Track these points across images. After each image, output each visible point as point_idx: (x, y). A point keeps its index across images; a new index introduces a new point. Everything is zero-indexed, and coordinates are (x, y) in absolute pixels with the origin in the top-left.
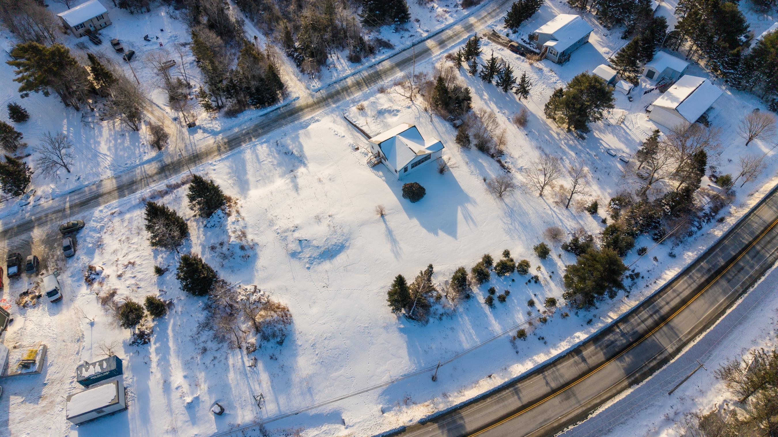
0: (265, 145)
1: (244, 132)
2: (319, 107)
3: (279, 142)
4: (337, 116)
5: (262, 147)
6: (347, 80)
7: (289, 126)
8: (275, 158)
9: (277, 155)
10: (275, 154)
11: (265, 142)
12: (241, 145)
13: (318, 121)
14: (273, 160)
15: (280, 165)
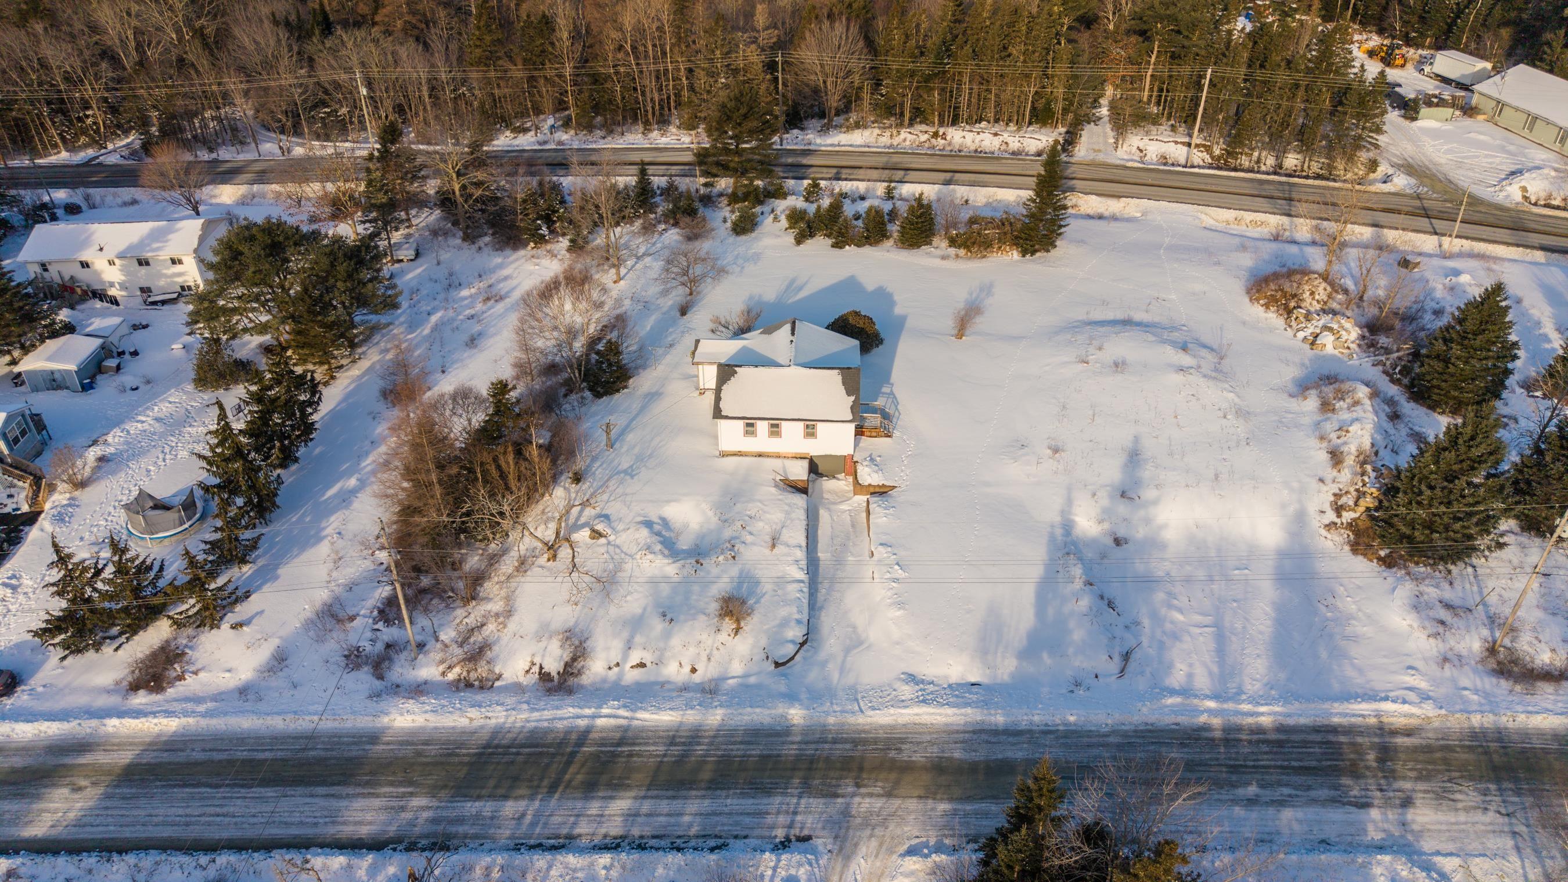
0: (1177, 678)
1: (1252, 790)
2: (855, 742)
3: (1114, 666)
4: (824, 664)
5: (1190, 676)
6: (614, 828)
7: (1036, 717)
8: (1155, 616)
9: (1146, 622)
10: (1147, 630)
11: (1173, 692)
12: (1281, 729)
13: (912, 679)
14: (1163, 611)
15: (1148, 582)
